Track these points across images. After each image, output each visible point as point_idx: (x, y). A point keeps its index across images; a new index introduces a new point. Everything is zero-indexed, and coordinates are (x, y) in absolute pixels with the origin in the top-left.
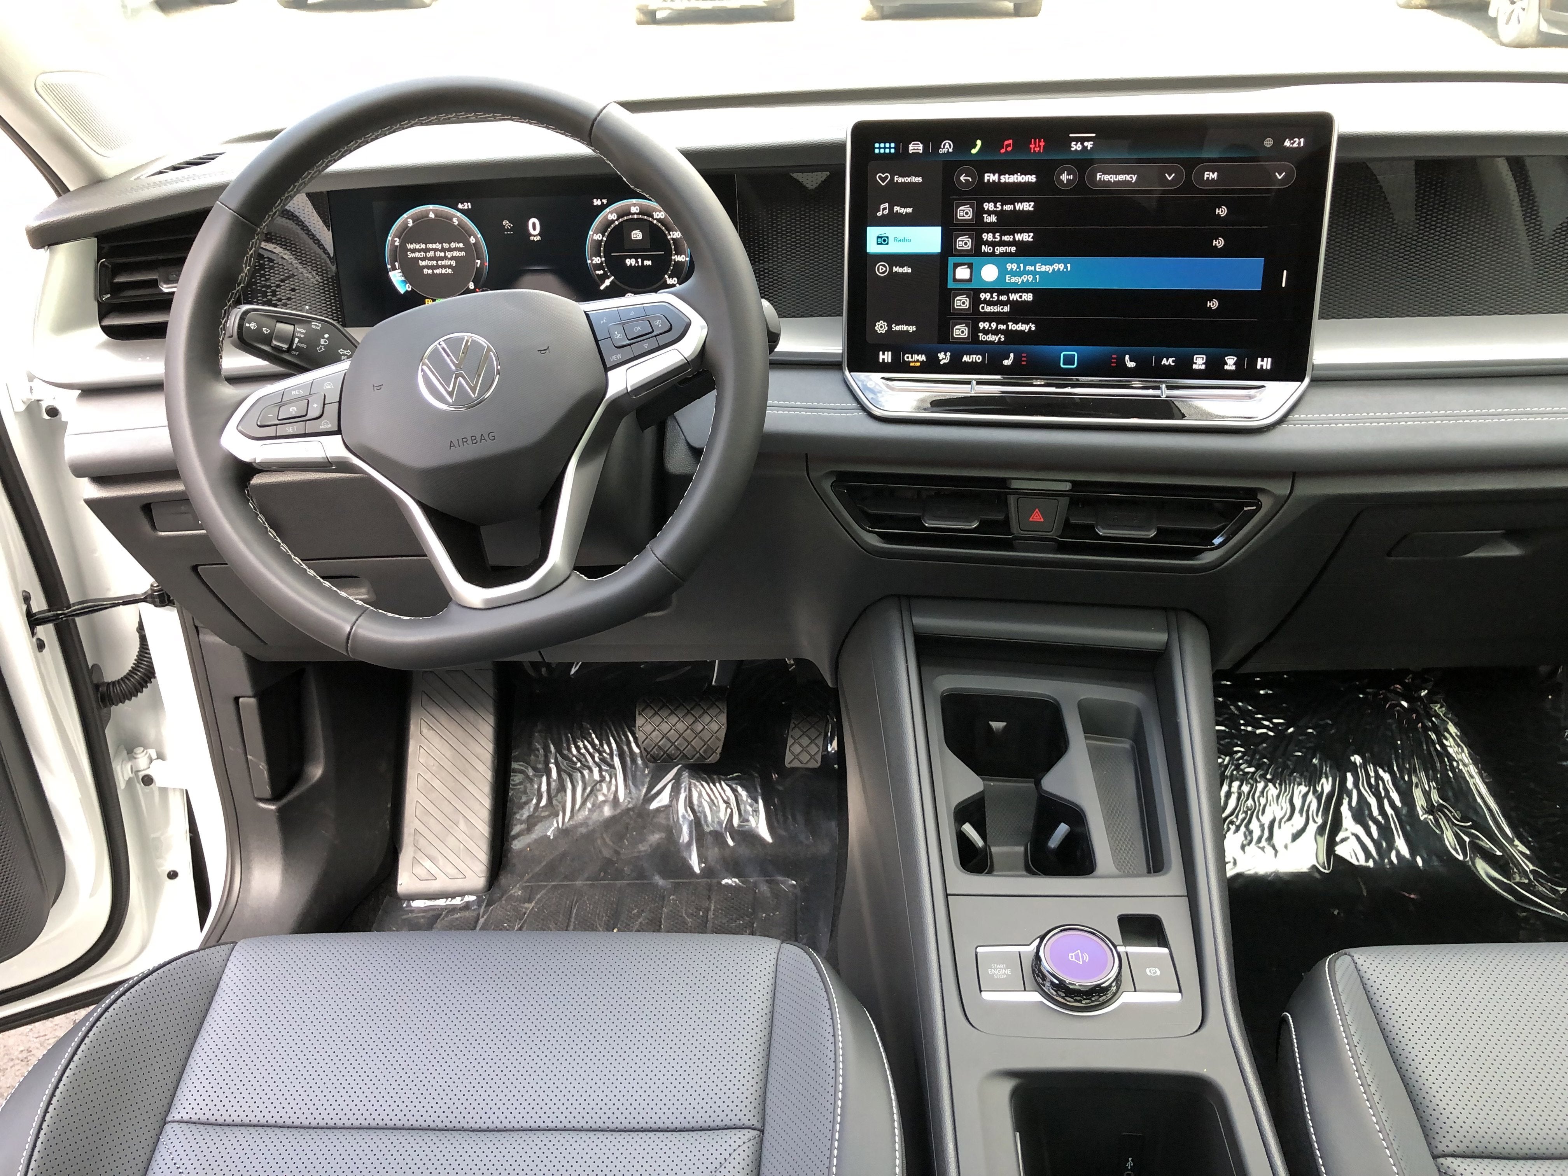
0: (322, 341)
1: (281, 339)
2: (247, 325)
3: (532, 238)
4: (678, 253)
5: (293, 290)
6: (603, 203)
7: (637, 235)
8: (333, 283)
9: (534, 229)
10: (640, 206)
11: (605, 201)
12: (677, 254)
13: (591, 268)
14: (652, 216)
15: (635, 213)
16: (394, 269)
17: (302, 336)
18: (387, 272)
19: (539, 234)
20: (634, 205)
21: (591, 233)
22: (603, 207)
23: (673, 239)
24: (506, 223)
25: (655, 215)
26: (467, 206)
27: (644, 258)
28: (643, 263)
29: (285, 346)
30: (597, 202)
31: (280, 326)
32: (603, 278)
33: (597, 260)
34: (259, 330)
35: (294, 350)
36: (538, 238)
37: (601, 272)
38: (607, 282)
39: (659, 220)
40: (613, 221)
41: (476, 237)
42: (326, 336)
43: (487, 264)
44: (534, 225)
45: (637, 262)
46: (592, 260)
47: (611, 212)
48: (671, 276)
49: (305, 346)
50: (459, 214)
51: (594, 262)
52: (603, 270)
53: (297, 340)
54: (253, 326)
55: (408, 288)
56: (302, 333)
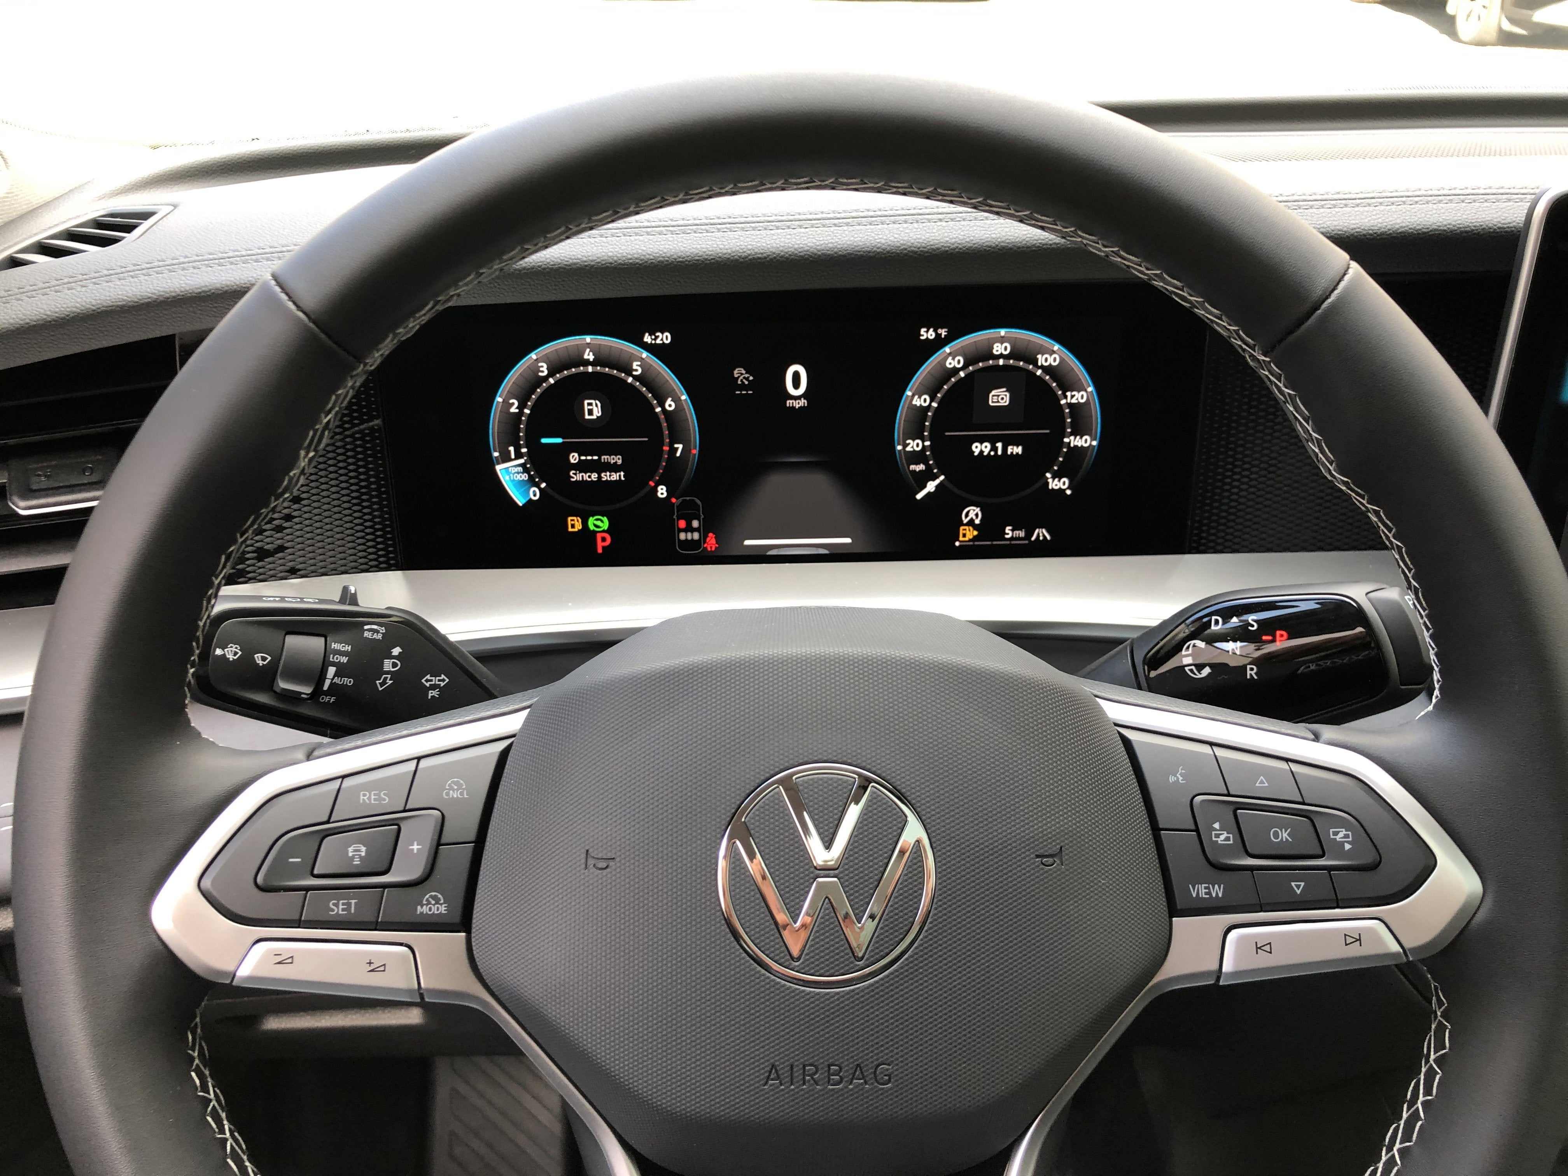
0: (388, 665)
1: (297, 673)
2: (219, 652)
3: (789, 403)
4: (1077, 432)
5: (296, 500)
6: (938, 336)
7: (1000, 397)
8: (380, 486)
9: (796, 385)
10: (1014, 342)
11: (943, 332)
12: (1074, 433)
13: (902, 460)
14: (1035, 362)
15: (1001, 356)
16: (506, 458)
17: (344, 660)
18: (490, 464)
19: (804, 396)
20: (1002, 340)
21: (909, 393)
22: (939, 343)
23: (1070, 405)
24: (740, 373)
25: (1041, 360)
26: (665, 338)
27: (1008, 441)
28: (1005, 449)
29: (306, 690)
30: (927, 334)
31: (293, 642)
32: (922, 479)
33: (914, 445)
34: (247, 658)
35: (327, 693)
36: (803, 402)
37: (921, 467)
38: (931, 486)
39: (1047, 370)
40: (955, 371)
41: (677, 400)
42: (396, 651)
43: (696, 452)
44: (796, 377)
45: (994, 448)
46: (905, 446)
47: (953, 355)
48: (1057, 475)
49: (348, 681)
50: (645, 354)
51: (909, 449)
52: (926, 463)
53: (332, 670)
54: (232, 652)
55: (534, 494)
56: (342, 653)
